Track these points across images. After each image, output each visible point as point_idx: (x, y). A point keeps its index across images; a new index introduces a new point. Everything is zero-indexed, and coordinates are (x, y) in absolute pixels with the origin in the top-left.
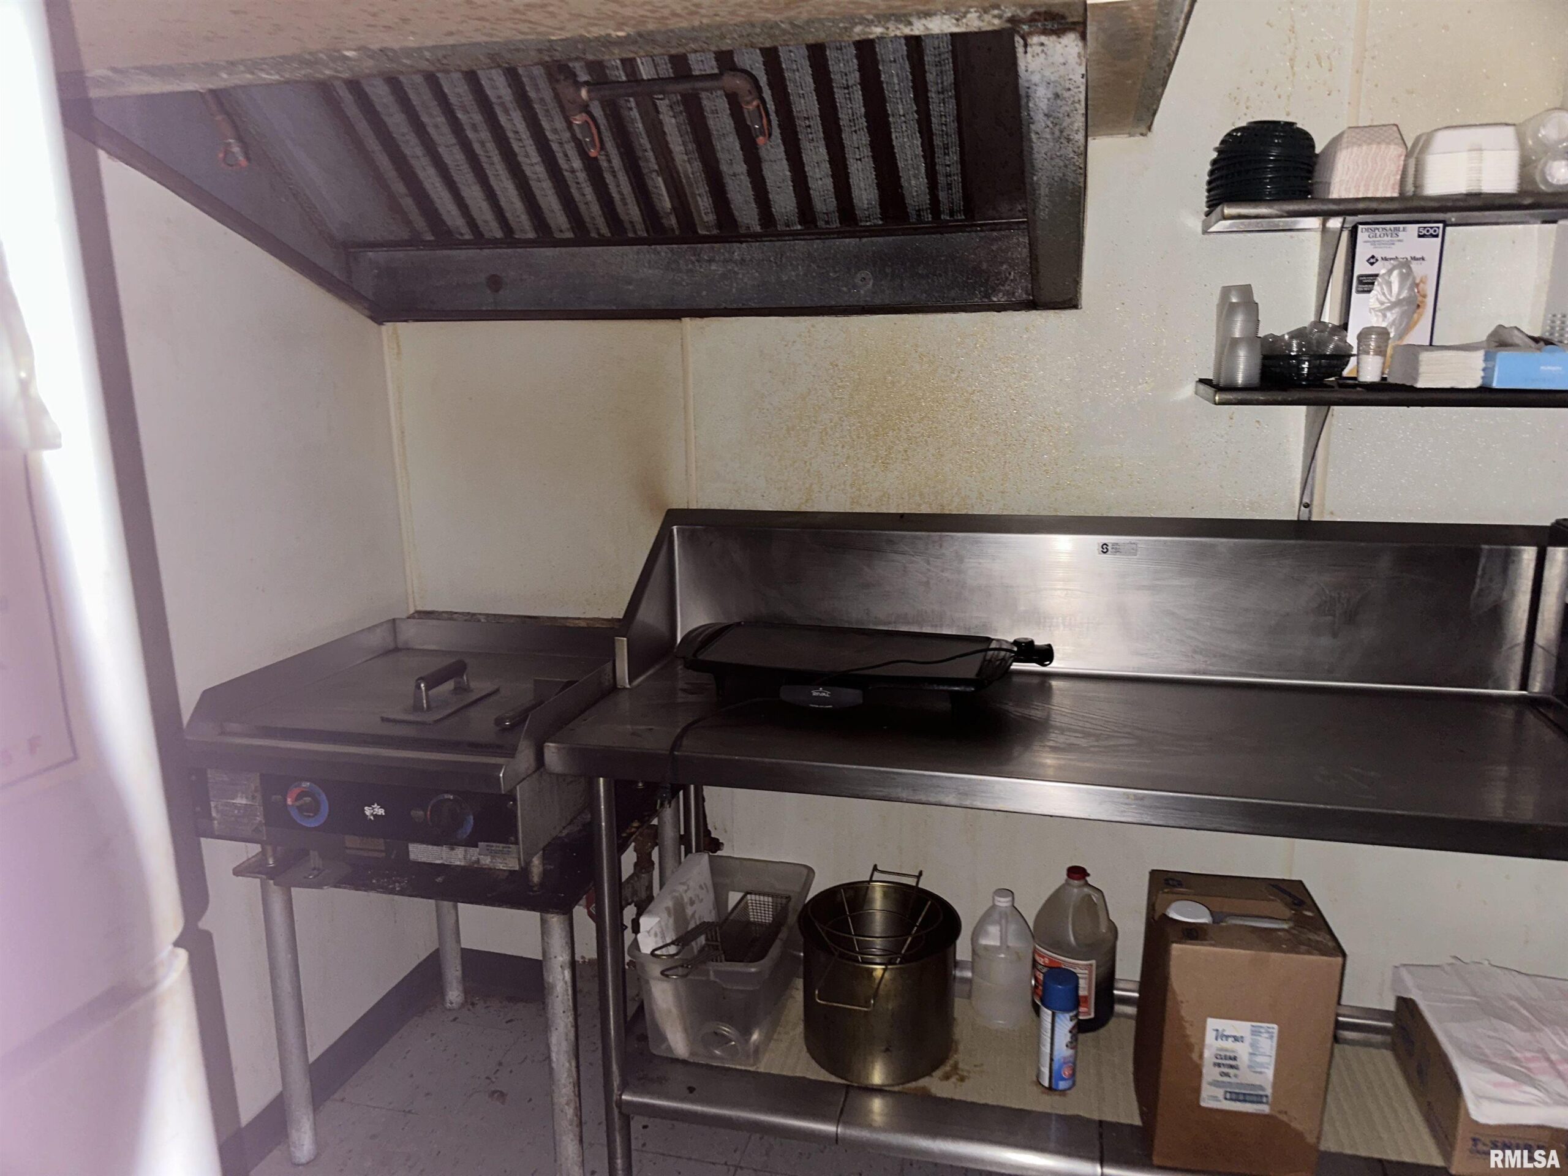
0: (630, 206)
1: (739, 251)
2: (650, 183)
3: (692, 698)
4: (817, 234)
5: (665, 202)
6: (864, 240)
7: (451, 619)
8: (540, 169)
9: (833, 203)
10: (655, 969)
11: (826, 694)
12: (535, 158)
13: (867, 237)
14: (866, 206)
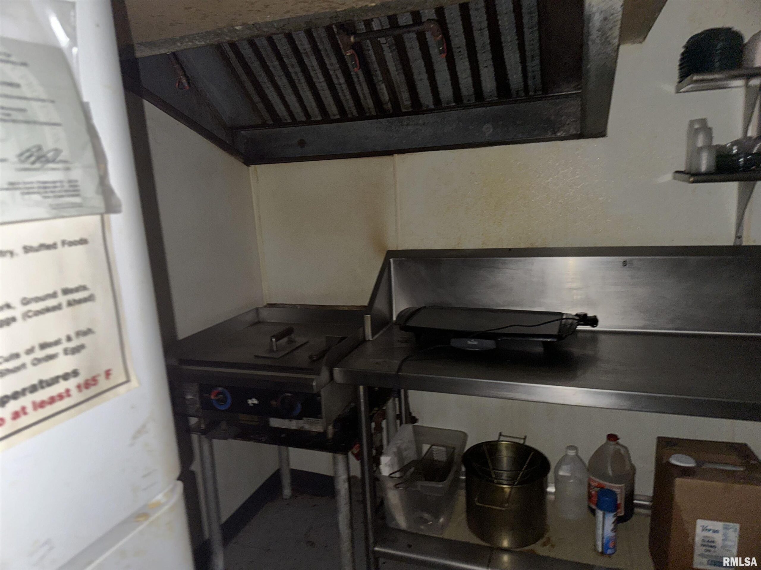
0: (368, 100)
1: (422, 118)
2: (378, 88)
3: (404, 345)
4: (462, 107)
5: (385, 96)
6: (488, 108)
7: (284, 307)
8: (324, 84)
9: (472, 90)
10: (390, 484)
11: (475, 343)
12: (322, 79)
13: (490, 106)
14: (489, 91)
